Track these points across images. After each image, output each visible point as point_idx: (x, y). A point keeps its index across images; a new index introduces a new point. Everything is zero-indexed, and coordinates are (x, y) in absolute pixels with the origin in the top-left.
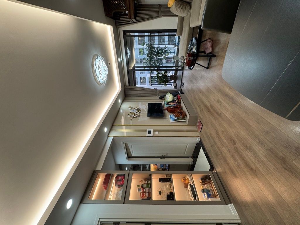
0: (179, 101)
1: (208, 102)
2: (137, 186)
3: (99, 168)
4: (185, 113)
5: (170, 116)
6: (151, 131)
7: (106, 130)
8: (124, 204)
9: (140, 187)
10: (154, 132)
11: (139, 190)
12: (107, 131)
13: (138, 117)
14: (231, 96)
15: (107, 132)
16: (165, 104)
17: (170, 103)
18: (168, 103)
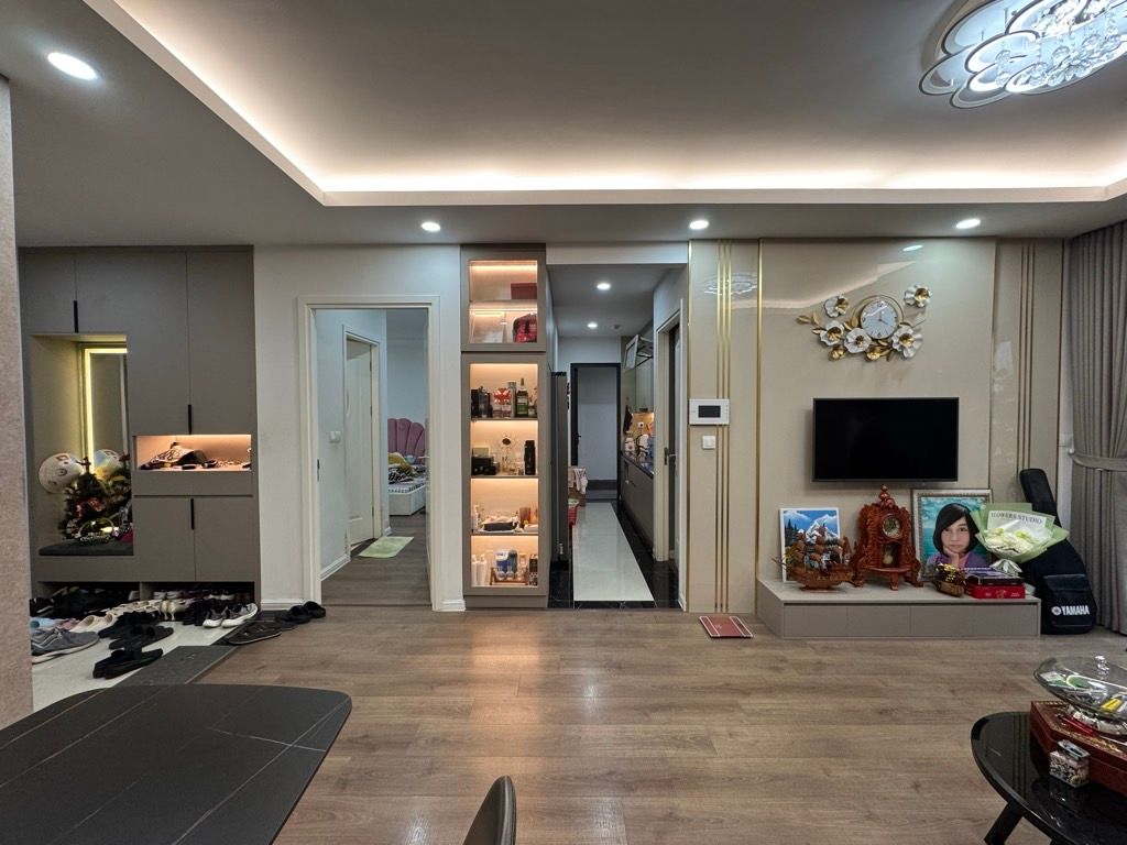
0: (946, 585)
1: (769, 707)
2: (522, 380)
3: (555, 257)
4: (829, 588)
5: (832, 513)
6: (719, 416)
7: (699, 225)
8: (462, 352)
9: (519, 388)
10: (715, 429)
11: (513, 385)
12: (696, 231)
13: (825, 351)
14: (639, 793)
15: (692, 231)
16: (952, 501)
17: (962, 530)
18: (962, 521)
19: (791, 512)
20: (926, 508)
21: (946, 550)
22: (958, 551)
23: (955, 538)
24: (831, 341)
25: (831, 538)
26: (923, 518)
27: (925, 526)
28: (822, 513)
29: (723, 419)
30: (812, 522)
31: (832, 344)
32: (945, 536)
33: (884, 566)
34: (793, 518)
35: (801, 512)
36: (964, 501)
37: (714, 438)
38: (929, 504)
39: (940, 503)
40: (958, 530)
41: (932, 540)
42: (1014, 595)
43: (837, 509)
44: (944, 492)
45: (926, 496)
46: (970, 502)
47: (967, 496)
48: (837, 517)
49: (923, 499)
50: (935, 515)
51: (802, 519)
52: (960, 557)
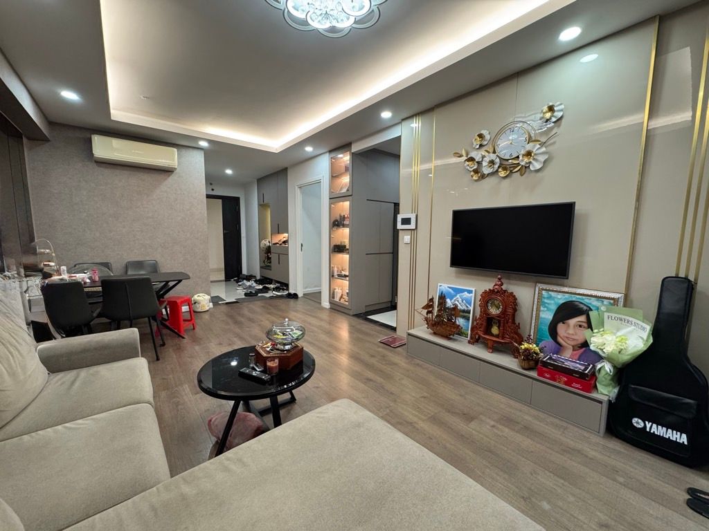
6: (410, 224)
10: (409, 232)
12: (387, 119)
15: (385, 119)
16: (574, 298)
17: (580, 326)
18: (582, 318)
19: (444, 287)
20: (546, 301)
21: (560, 340)
22: (573, 343)
23: (571, 331)
24: (471, 168)
25: (466, 308)
26: (542, 308)
27: (543, 315)
28: (463, 291)
29: (412, 226)
30: (456, 296)
31: (472, 170)
32: (561, 328)
33: (492, 335)
34: (444, 291)
35: (449, 288)
36: (586, 300)
37: (409, 237)
38: (550, 298)
39: (561, 299)
40: (574, 326)
41: (547, 328)
42: (574, 385)
43: (474, 290)
44: (566, 289)
45: (546, 290)
46: (594, 303)
47: (591, 296)
48: (473, 295)
49: (544, 292)
50: (554, 308)
51: (450, 292)
52: (574, 350)
